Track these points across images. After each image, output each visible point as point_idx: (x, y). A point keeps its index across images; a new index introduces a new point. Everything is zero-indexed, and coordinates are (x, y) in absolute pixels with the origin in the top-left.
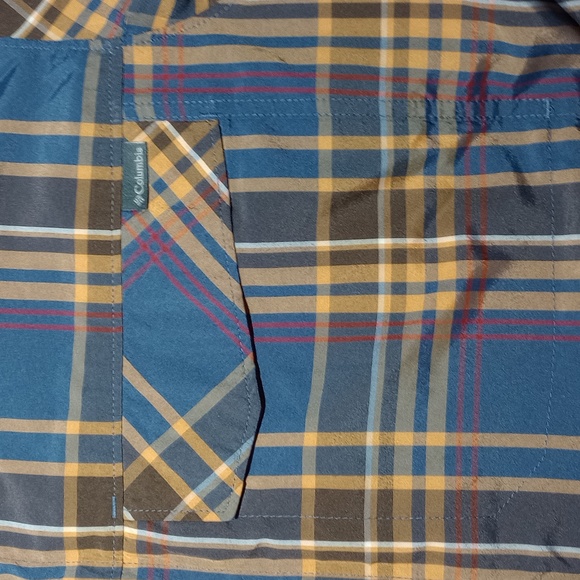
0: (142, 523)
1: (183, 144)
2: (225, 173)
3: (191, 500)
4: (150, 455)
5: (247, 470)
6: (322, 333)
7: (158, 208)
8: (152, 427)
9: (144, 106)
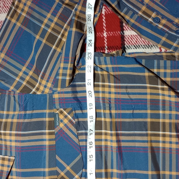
1: (65, 113)
4: (62, 174)
7: (62, 125)
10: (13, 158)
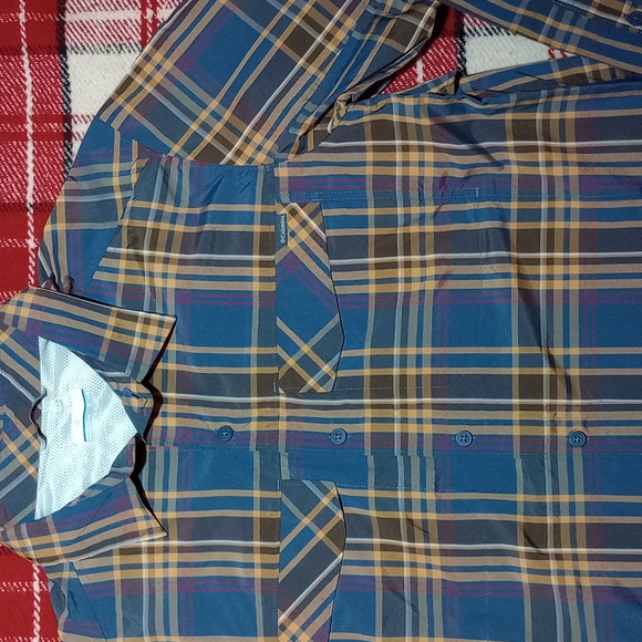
0: (288, 394)
1: (303, 214)
2: (323, 227)
3: (312, 382)
4: (291, 362)
5: (336, 369)
6: (372, 302)
7: (292, 244)
8: (292, 349)
9: (285, 197)
10: (172, 320)
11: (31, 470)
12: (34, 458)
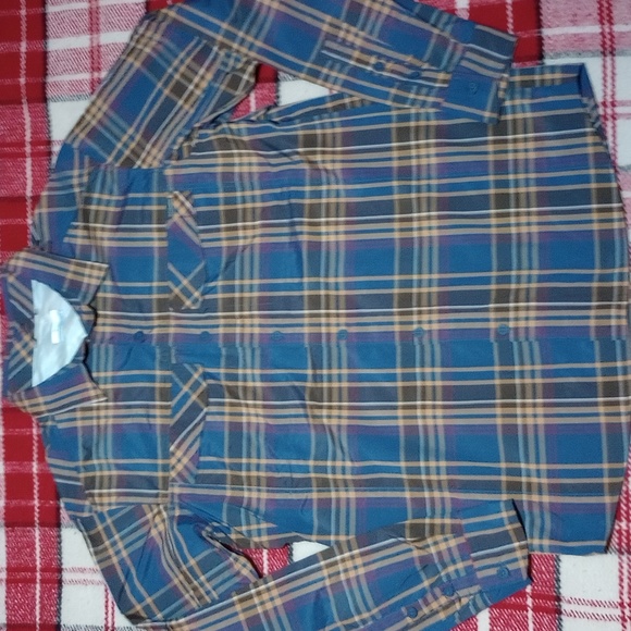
0: (175, 311)
1: (182, 198)
2: (194, 205)
3: (188, 303)
4: (177, 291)
5: (203, 294)
6: (224, 252)
7: (176, 218)
9: (171, 187)
10: (106, 266)
11: (29, 360)
12: (31, 353)
